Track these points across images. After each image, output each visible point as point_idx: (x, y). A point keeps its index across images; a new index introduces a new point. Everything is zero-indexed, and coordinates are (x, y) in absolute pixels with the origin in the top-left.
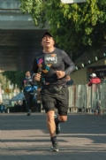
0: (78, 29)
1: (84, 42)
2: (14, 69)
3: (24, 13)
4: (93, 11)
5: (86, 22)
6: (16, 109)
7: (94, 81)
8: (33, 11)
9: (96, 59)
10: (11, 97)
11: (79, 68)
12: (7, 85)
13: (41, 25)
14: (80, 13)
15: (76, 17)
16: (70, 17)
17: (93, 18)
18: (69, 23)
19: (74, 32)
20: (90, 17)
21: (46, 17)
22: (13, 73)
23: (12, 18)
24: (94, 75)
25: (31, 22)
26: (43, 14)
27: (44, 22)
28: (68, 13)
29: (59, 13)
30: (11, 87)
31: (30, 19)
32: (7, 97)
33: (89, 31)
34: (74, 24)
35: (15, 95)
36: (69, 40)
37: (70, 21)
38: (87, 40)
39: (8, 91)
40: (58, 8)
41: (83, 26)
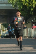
0: (28, 9)
1: (30, 13)
2: (6, 23)
3: (9, 3)
4: (34, 2)
5: (31, 6)
6: (6, 37)
7: (34, 27)
8: (12, 2)
9: (35, 19)
10: (5, 33)
11: (29, 23)
12: (3, 28)
13: (15, 7)
14: (29, 3)
15: (28, 5)
16: (25, 4)
17: (34, 5)
18: (25, 7)
19: (27, 10)
20: (33, 5)
21: (17, 5)
22: (5, 24)
23: (5, 5)
24: (34, 25)
25: (12, 6)
26: (16, 4)
27: (16, 6)
28: (25, 3)
29: (22, 3)
30: (5, 29)
31: (11, 5)
32: (3, 33)
33: (32, 9)
34: (27, 7)
35: (6, 32)
36: (25, 13)
37: (26, 6)
38: (32, 13)
39: (4, 31)
40: (21, 1)
41: (30, 8)
